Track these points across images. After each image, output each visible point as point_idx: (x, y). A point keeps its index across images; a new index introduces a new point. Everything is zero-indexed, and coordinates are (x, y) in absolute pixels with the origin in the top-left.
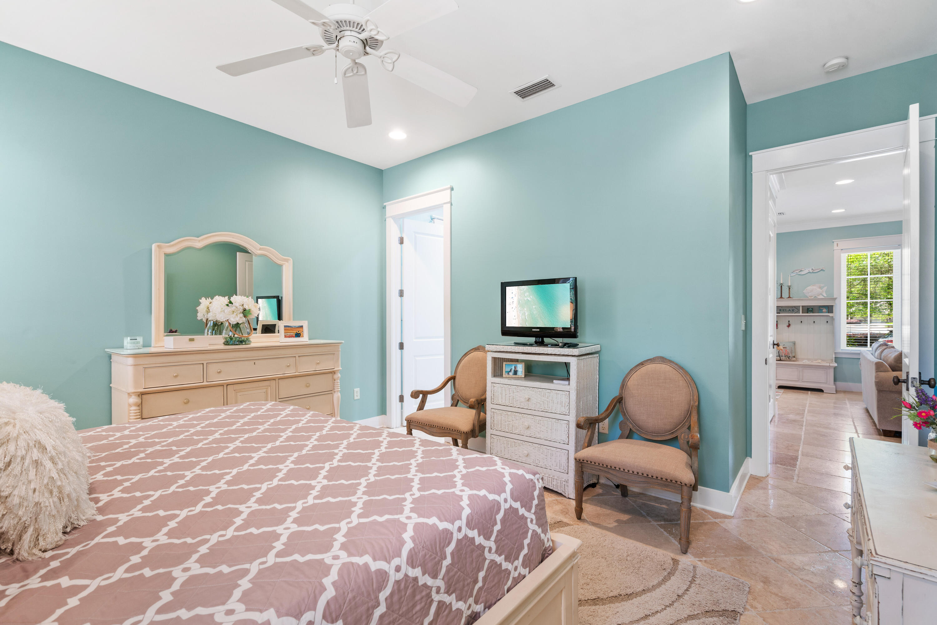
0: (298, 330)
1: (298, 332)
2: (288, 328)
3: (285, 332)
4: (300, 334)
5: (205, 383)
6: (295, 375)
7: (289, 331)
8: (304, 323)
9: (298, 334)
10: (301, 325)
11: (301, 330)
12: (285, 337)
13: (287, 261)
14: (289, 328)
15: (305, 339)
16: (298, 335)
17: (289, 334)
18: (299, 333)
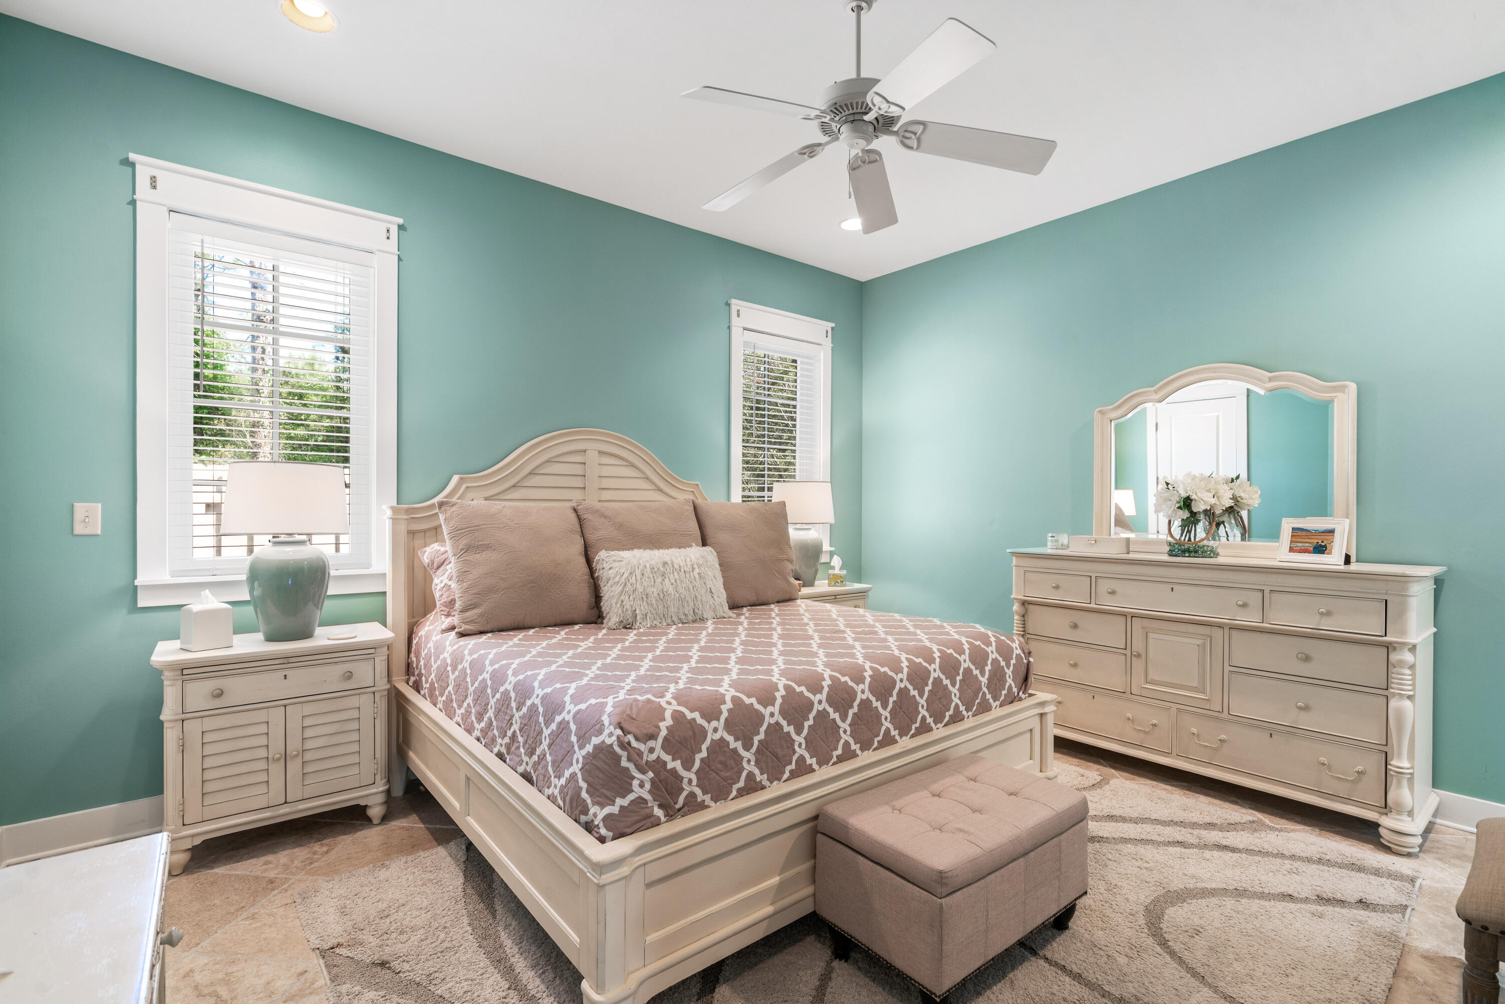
0: (1322, 537)
1: (1320, 543)
2: (1300, 533)
3: (1291, 541)
4: (1325, 546)
5: (1093, 606)
6: (1262, 628)
7: (1302, 540)
8: (1339, 524)
9: (1321, 546)
10: (1329, 527)
11: (1328, 538)
12: (1291, 550)
13: (1342, 389)
14: (1304, 533)
15: (1333, 560)
16: (1320, 549)
17: (1300, 544)
18: (1323, 544)
